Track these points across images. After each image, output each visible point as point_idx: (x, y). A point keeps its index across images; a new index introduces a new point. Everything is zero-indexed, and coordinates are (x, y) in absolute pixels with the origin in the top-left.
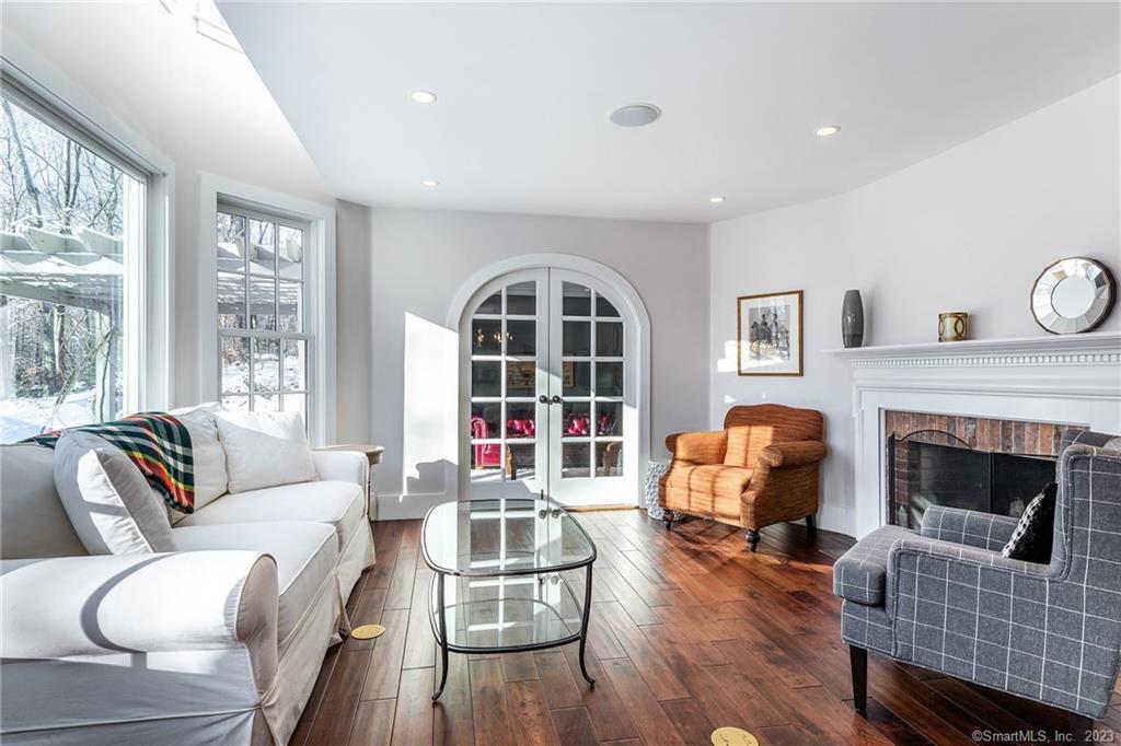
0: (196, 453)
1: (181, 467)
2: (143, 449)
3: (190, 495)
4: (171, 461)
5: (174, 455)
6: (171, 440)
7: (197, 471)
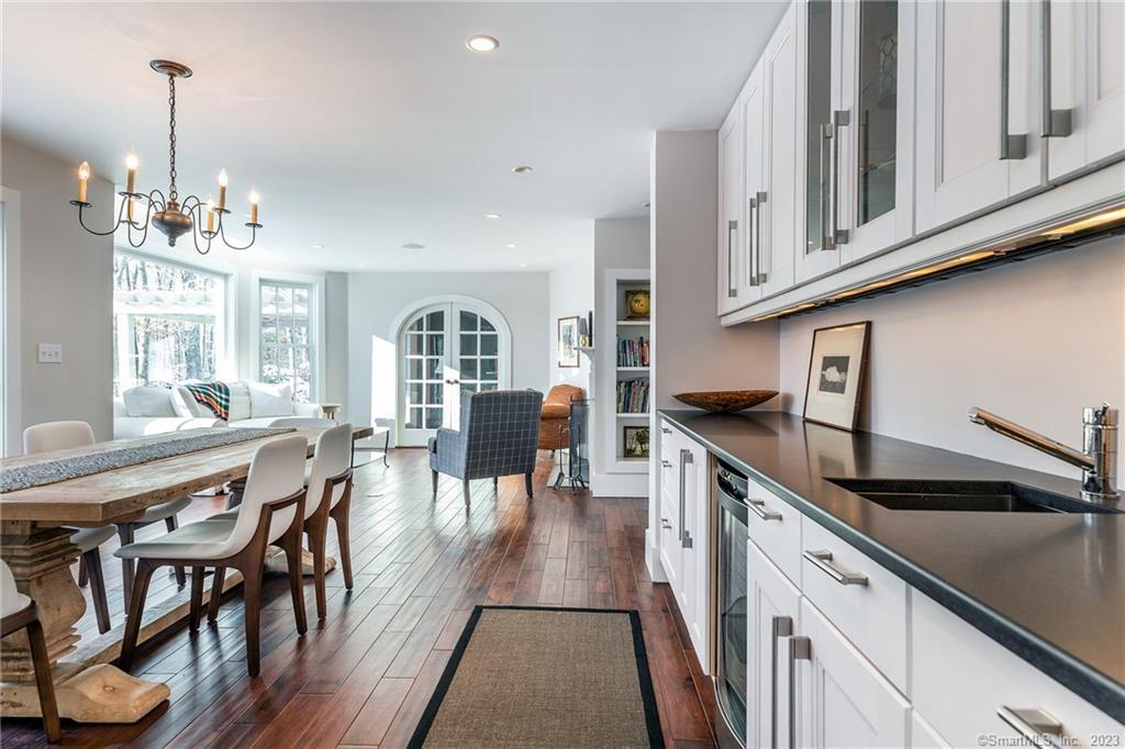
0: (231, 398)
1: (223, 403)
2: (205, 393)
3: (227, 414)
4: (219, 400)
5: (221, 398)
6: (220, 392)
7: (230, 405)
